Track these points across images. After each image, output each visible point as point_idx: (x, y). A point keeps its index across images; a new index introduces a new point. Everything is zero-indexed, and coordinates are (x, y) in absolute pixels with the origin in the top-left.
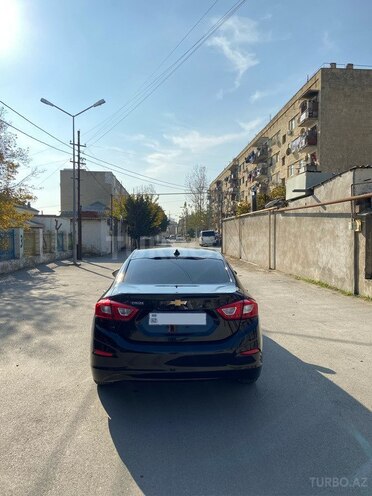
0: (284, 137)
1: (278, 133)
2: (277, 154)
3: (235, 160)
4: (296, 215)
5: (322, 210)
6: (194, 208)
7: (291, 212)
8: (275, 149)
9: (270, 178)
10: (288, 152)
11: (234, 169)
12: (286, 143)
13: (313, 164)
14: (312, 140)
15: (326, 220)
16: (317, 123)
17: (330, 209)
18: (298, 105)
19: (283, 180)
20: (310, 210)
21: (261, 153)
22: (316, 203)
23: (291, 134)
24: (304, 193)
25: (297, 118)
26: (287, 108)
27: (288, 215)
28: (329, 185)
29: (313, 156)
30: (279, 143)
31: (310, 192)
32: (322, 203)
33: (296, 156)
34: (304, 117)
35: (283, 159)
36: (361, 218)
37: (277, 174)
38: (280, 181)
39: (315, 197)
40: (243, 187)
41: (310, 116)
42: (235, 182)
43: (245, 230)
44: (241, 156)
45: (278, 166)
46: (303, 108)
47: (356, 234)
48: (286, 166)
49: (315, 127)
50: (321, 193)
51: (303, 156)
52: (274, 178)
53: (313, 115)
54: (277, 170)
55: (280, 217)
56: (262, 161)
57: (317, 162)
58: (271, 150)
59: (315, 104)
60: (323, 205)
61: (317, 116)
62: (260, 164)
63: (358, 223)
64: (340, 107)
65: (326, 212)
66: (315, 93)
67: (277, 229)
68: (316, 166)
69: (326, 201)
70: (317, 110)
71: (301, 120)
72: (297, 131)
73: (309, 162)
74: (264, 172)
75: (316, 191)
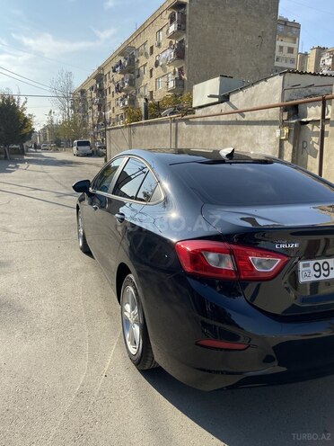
0: (152, 48)
1: (144, 44)
2: (145, 65)
3: (100, 68)
4: (204, 123)
5: (239, 117)
6: (61, 116)
7: (199, 120)
8: (142, 60)
9: (138, 91)
10: (157, 64)
11: (99, 77)
12: (154, 55)
13: (181, 78)
14: (180, 53)
15: (243, 128)
16: (184, 37)
17: (249, 116)
18: (166, 15)
19: (151, 92)
20: (223, 118)
21: (128, 63)
22: (231, 110)
23: (159, 45)
24: (217, 100)
25: (165, 29)
26: (155, 17)
27: (195, 123)
28: (250, 91)
29: (180, 70)
30: (146, 54)
31: (224, 98)
32: (240, 109)
33: (165, 70)
34: (173, 28)
35: (151, 71)
36: (289, 125)
37: (145, 86)
38: (148, 94)
39: (230, 104)
40: (109, 97)
41: (179, 28)
42: (101, 92)
43: (136, 139)
44: (106, 64)
45: (146, 79)
46: (172, 19)
47: (281, 142)
48: (153, 79)
49: (182, 41)
50: (238, 99)
51: (171, 69)
52: (142, 90)
53: (182, 27)
54: (144, 82)
55: (183, 125)
56: (129, 72)
57: (185, 77)
58: (138, 61)
59: (183, 16)
60: (241, 113)
61: (184, 30)
62: (128, 75)
63: (286, 130)
64: (205, 23)
65: (245, 119)
66: (183, 5)
67: (179, 138)
68: (183, 80)
69: (245, 108)
70: (185, 23)
71: (170, 32)
72: (165, 43)
73: (177, 76)
74: (132, 83)
75: (232, 98)
